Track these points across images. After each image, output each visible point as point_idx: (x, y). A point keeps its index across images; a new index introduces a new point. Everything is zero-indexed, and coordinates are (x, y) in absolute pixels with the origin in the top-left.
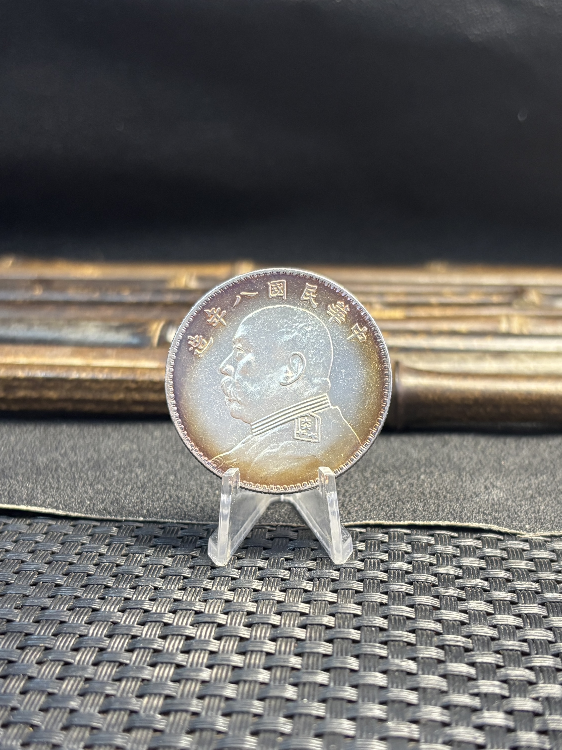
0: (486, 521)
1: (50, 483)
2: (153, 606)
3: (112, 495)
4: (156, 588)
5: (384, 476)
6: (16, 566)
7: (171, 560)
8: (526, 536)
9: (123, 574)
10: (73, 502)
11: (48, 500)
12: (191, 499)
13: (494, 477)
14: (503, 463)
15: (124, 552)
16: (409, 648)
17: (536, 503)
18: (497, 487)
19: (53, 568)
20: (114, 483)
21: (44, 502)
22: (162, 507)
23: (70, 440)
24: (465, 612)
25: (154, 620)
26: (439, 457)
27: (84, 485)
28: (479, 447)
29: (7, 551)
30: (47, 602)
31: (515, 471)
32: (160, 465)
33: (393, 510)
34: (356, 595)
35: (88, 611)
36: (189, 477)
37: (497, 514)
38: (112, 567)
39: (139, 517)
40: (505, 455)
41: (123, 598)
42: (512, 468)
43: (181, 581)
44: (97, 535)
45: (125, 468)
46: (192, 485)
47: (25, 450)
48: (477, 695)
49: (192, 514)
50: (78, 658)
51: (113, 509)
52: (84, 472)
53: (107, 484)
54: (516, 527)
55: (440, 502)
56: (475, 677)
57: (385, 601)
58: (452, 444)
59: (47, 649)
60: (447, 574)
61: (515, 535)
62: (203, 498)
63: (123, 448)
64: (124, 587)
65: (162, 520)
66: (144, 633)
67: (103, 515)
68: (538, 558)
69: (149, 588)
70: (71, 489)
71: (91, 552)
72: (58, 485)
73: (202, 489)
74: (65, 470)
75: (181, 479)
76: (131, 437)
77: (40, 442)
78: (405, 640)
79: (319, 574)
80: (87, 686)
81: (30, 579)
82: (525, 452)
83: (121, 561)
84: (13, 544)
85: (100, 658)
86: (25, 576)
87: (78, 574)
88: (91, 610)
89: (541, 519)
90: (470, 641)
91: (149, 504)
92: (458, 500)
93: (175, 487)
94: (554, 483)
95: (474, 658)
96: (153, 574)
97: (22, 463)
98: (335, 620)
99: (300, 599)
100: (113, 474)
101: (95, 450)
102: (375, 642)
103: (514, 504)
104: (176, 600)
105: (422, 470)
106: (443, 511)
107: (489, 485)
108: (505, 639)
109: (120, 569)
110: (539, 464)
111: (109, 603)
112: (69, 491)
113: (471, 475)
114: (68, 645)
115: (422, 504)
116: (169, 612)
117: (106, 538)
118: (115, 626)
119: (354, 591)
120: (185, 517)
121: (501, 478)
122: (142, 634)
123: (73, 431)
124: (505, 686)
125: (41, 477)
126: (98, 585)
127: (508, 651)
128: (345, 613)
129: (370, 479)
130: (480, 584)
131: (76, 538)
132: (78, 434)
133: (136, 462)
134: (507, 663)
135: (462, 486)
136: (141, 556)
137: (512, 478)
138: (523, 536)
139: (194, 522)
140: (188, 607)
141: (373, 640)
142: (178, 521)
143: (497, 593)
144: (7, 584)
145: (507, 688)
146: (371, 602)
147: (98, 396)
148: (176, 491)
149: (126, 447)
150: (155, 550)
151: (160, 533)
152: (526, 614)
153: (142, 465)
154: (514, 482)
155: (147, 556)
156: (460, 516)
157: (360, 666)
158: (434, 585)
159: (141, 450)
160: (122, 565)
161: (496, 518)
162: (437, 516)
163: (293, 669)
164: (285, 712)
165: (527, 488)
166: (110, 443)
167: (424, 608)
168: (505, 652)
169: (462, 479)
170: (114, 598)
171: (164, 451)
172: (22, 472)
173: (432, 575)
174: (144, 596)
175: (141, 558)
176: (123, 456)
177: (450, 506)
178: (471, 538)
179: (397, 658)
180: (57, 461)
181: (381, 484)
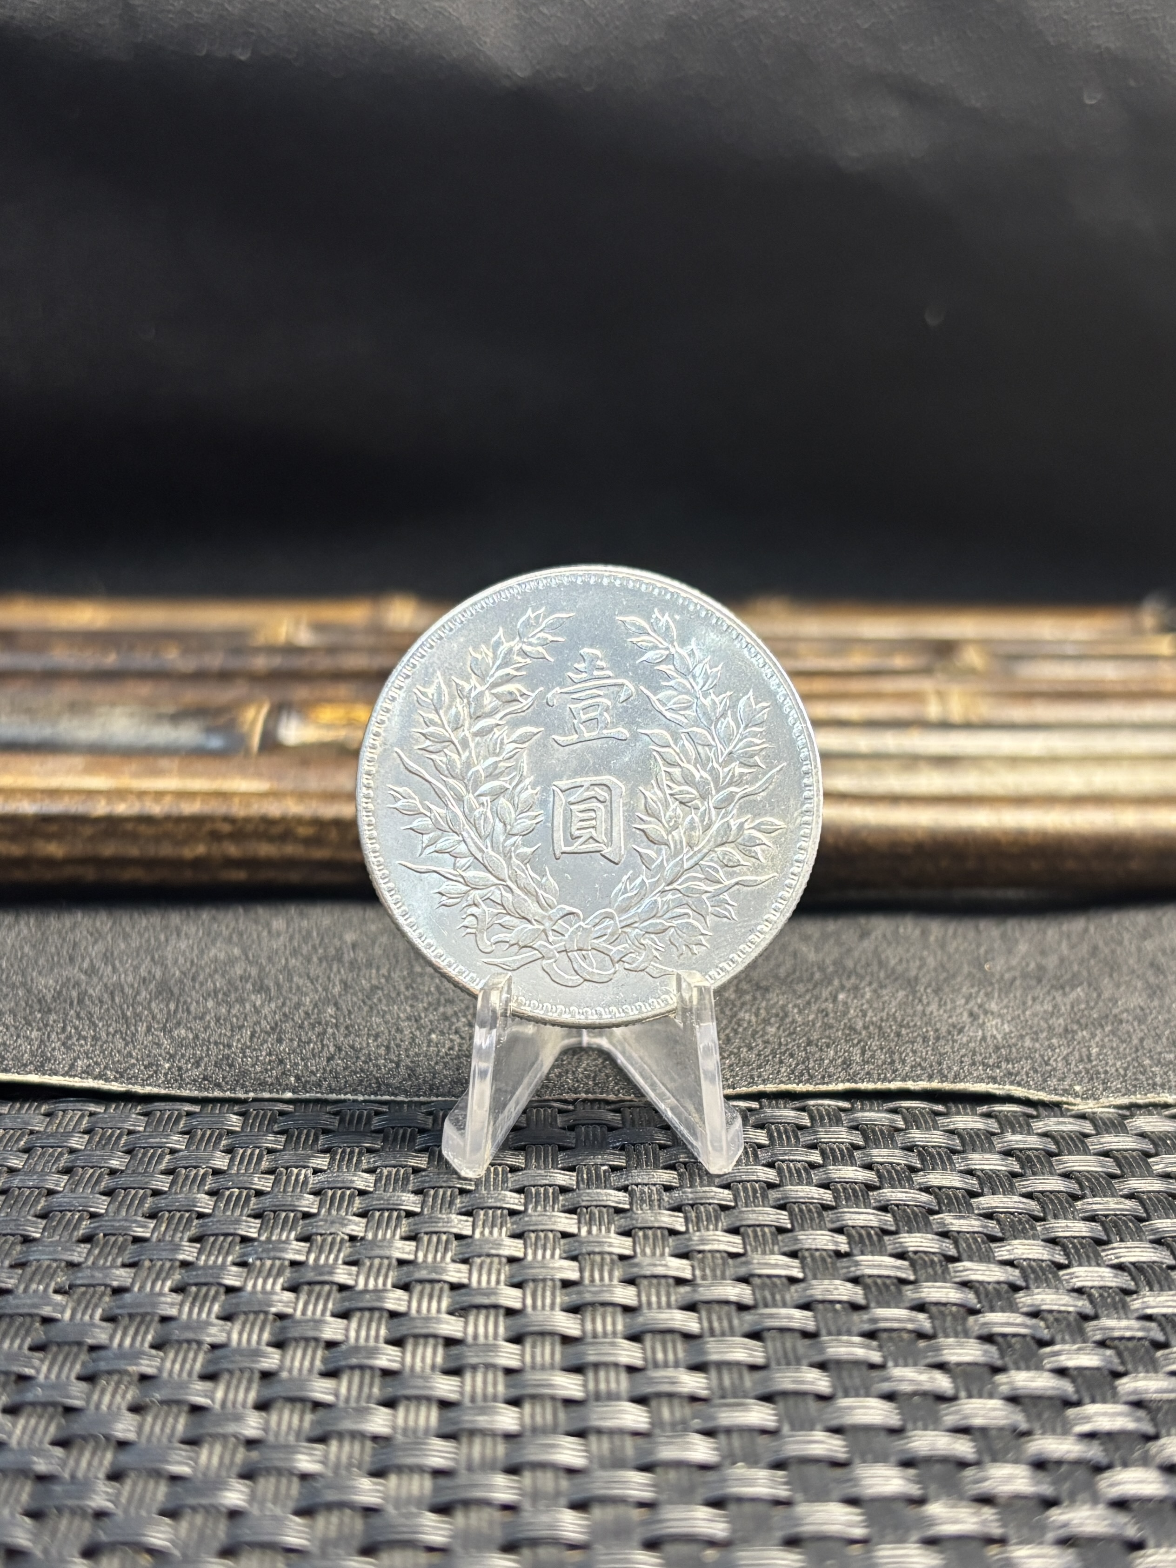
1: (76, 1028)
2: (357, 1275)
3: (214, 1049)
4: (352, 1239)
6: (37, 1202)
7: (371, 1177)
9: (274, 1212)
10: (134, 1065)
11: (80, 1062)
12: (382, 1052)
15: (265, 1165)
19: (121, 1204)
20: (212, 1024)
21: (72, 1066)
22: (324, 1069)
25: (367, 1305)
27: (148, 1030)
29: (12, 1170)
30: (124, 1276)
38: (248, 1197)
39: (283, 1091)
41: (287, 1263)
43: (404, 1221)
45: (225, 994)
51: (224, 1078)
53: (198, 1025)
59: (144, 1378)
63: (211, 954)
64: (284, 1237)
66: (352, 1334)
67: (207, 1090)
69: (338, 1239)
70: (124, 1040)
72: (94, 1031)
73: (399, 1031)
74: (101, 1002)
76: (226, 933)
79: (689, 1196)
80: (254, 1455)
81: (75, 1228)
83: (264, 1183)
84: (21, 1155)
85: (269, 1393)
86: (64, 1222)
87: (178, 1214)
88: (223, 1289)
91: (297, 1064)
96: (338, 1210)
99: (666, 1250)
100: (205, 1007)
101: (153, 959)
104: (401, 1263)
109: (266, 1201)
111: (259, 1273)
112: (120, 1044)
114: (192, 1367)
116: (395, 1286)
117: (219, 1138)
118: (288, 1323)
120: (379, 1087)
122: (347, 1337)
126: (226, 1235)
131: (157, 1140)
132: (111, 928)
133: (246, 982)
136: (303, 1171)
139: (402, 1098)
140: (434, 1276)
142: (366, 1097)
144: (27, 1240)
145: (1148, 1417)
147: (151, 851)
149: (218, 952)
150: (332, 1159)
151: (334, 1122)
153: (261, 988)
155: (316, 1171)
159: (251, 957)
160: (268, 1193)
166: (183, 945)
170: (268, 1263)
174: (332, 1257)
175: (306, 1176)
176: (216, 971)
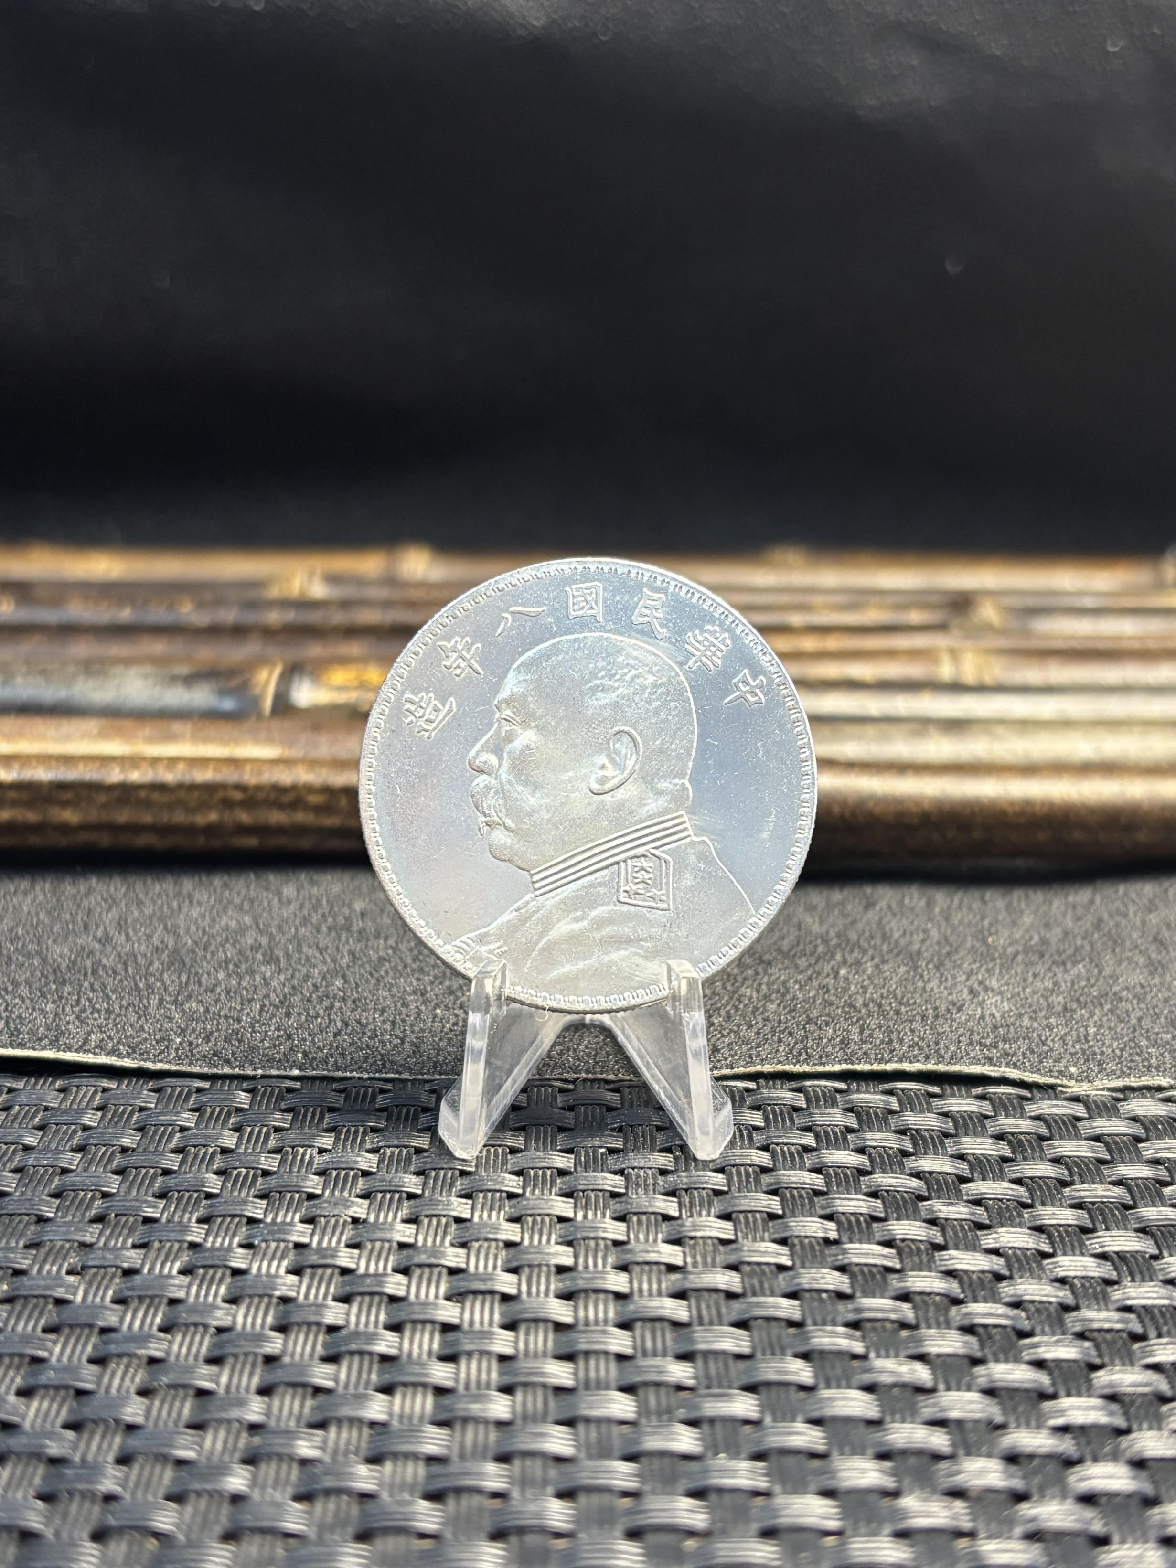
1: (90, 1000)
2: (359, 1259)
3: (224, 1024)
4: (355, 1221)
6: (52, 1181)
7: (374, 1158)
9: (280, 1193)
10: (146, 1040)
11: (93, 1037)
12: (388, 1026)
15: (271, 1144)
19: (132, 1183)
20: (223, 997)
21: (86, 1041)
22: (331, 1045)
23: (110, 908)
25: (368, 1289)
27: (161, 1003)
29: (27, 1148)
30: (132, 1257)
32: (308, 959)
33: (801, 1041)
35: (223, 1275)
38: (255, 1177)
39: (291, 1068)
41: (291, 1245)
43: (406, 1204)
44: (209, 1110)
45: (236, 965)
46: (384, 999)
47: (20, 932)
50: (224, 1379)
51: (233, 1054)
52: (153, 975)
53: (209, 998)
59: (152, 1361)
62: (412, 1025)
63: (223, 923)
64: (288, 1220)
65: (340, 1074)
66: (353, 1319)
67: (216, 1066)
69: (341, 1221)
70: (137, 1013)
71: (204, 1146)
72: (108, 1004)
74: (115, 972)
75: (357, 985)
76: (237, 900)
77: (49, 913)
79: (684, 1180)
80: (257, 1440)
81: (88, 1207)
83: (270, 1163)
84: (35, 1132)
85: (271, 1378)
86: (77, 1202)
87: (187, 1195)
88: (228, 1272)
91: (304, 1040)
93: (349, 1004)
96: (342, 1191)
100: (216, 978)
101: (165, 928)
103: (1036, 1025)
104: (402, 1246)
107: (976, 986)
109: (272, 1181)
111: (264, 1255)
112: (133, 1018)
114: (198, 1351)
116: (396, 1270)
117: (228, 1115)
118: (291, 1307)
120: (384, 1065)
122: (348, 1321)
123: (112, 889)
125: (68, 989)
126: (233, 1216)
131: (168, 1118)
132: (125, 895)
133: (257, 952)
136: (309, 1151)
139: (406, 1076)
140: (433, 1260)
141: (829, 1318)
142: (371, 1075)
144: (41, 1220)
147: (165, 818)
148: (353, 1010)
149: (230, 920)
150: (337, 1139)
151: (340, 1100)
153: (271, 959)
155: (321, 1151)
157: (816, 1377)
159: (261, 926)
160: (274, 1173)
163: (680, 1388)
164: (685, 1484)
166: (195, 913)
170: (273, 1245)
171: (310, 928)
174: (335, 1239)
175: (311, 1156)
176: (227, 940)
179: (887, 1356)
180: (92, 953)
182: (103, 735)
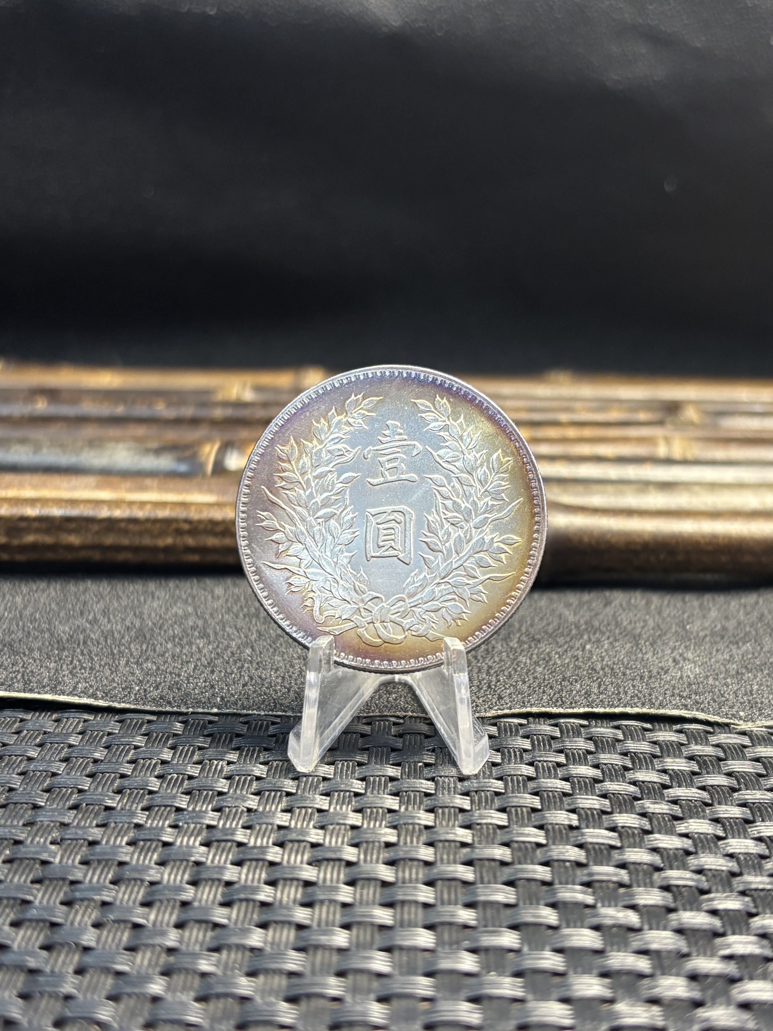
0: (686, 707)
1: (79, 661)
2: (250, 836)
3: (169, 678)
4: (249, 810)
5: (536, 646)
6: (45, 781)
7: (265, 768)
8: (743, 727)
9: (199, 791)
10: (115, 688)
11: (80, 685)
12: (279, 680)
13: (682, 646)
14: (688, 627)
15: (196, 758)
16: (622, 890)
17: (745, 682)
18: (689, 660)
19: (99, 783)
20: (169, 660)
21: (75, 688)
22: (240, 693)
23: (99, 601)
24: (686, 836)
25: (255, 857)
26: (603, 621)
27: (127, 663)
28: (653, 607)
29: (30, 759)
30: (96, 833)
31: (708, 639)
32: (229, 635)
33: (559, 693)
34: (533, 815)
35: (157, 846)
36: (271, 650)
37: (698, 697)
38: (183, 780)
39: (212, 708)
40: (689, 617)
41: (204, 826)
42: (701, 634)
43: (284, 799)
44: (155, 735)
45: (180, 639)
46: (278, 662)
47: (37, 616)
48: (730, 958)
49: (283, 702)
50: (152, 917)
51: (174, 698)
52: (124, 645)
53: (160, 661)
54: (727, 714)
55: (619, 681)
56: (721, 930)
57: (575, 823)
58: (617, 602)
59: (104, 904)
60: (649, 782)
61: (727, 725)
62: (296, 680)
63: (173, 611)
64: (204, 809)
65: (245, 712)
66: (243, 877)
67: (162, 706)
68: (765, 758)
69: (240, 810)
70: (110, 670)
71: (150, 759)
72: (92, 663)
73: (292, 666)
74: (98, 643)
75: (261, 653)
76: (184, 596)
77: (58, 604)
78: (615, 879)
79: (475, 785)
80: (172, 959)
81: (68, 799)
82: (713, 614)
83: (194, 771)
84: (36, 748)
85: (184, 917)
86: (61, 795)
87: (136, 791)
88: (160, 844)
89: (757, 703)
90: (704, 878)
91: (222, 689)
92: (642, 678)
93: (255, 665)
94: (762, 654)
95: (715, 902)
96: (242, 790)
97: (36, 633)
98: (512, 852)
99: (457, 822)
100: (166, 647)
101: (135, 614)
102: (574, 884)
103: (717, 683)
104: (280, 828)
105: (586, 637)
106: (626, 693)
107: (678, 657)
108: (749, 874)
109: (194, 783)
110: (736, 628)
111: (186, 832)
112: (108, 673)
113: (652, 645)
114: (136, 898)
115: (595, 685)
116: (275, 844)
117: (168, 738)
118: (200, 868)
119: (529, 809)
120: (275, 706)
121: (692, 647)
122: (240, 878)
123: (101, 589)
124: (765, 942)
125: (65, 653)
126: (166, 806)
127: (758, 892)
128: (524, 842)
129: (519, 650)
130: (697, 795)
131: (127, 740)
132: (109, 593)
133: (195, 630)
134: (760, 909)
135: (642, 659)
136: (221, 763)
137: (707, 647)
138: (739, 727)
139: (290, 714)
140: (301, 838)
141: (570, 879)
142: (266, 713)
143: (723, 807)
144: (36, 807)
145: (769, 945)
146: (557, 824)
147: (137, 541)
148: (257, 670)
149: (178, 609)
150: (241, 755)
151: (244, 729)
152: (769, 837)
153: (204, 635)
154: (711, 654)
155: (229, 763)
156: (650, 700)
157: (560, 920)
158: (637, 799)
159: (199, 613)
160: (196, 777)
161: (698, 703)
162: (619, 700)
163: (466, 927)
164: (466, 993)
165: (729, 661)
166: (155, 605)
167: (630, 831)
168: (753, 892)
169: (641, 650)
170: (192, 826)
171: (232, 615)
172: (37, 646)
173: (630, 783)
174: (235, 823)
175: (222, 766)
176: (175, 623)
177: (634, 686)
178: (670, 731)
179: (609, 906)
180: (84, 630)
181: (534, 656)
182: (98, 487)
